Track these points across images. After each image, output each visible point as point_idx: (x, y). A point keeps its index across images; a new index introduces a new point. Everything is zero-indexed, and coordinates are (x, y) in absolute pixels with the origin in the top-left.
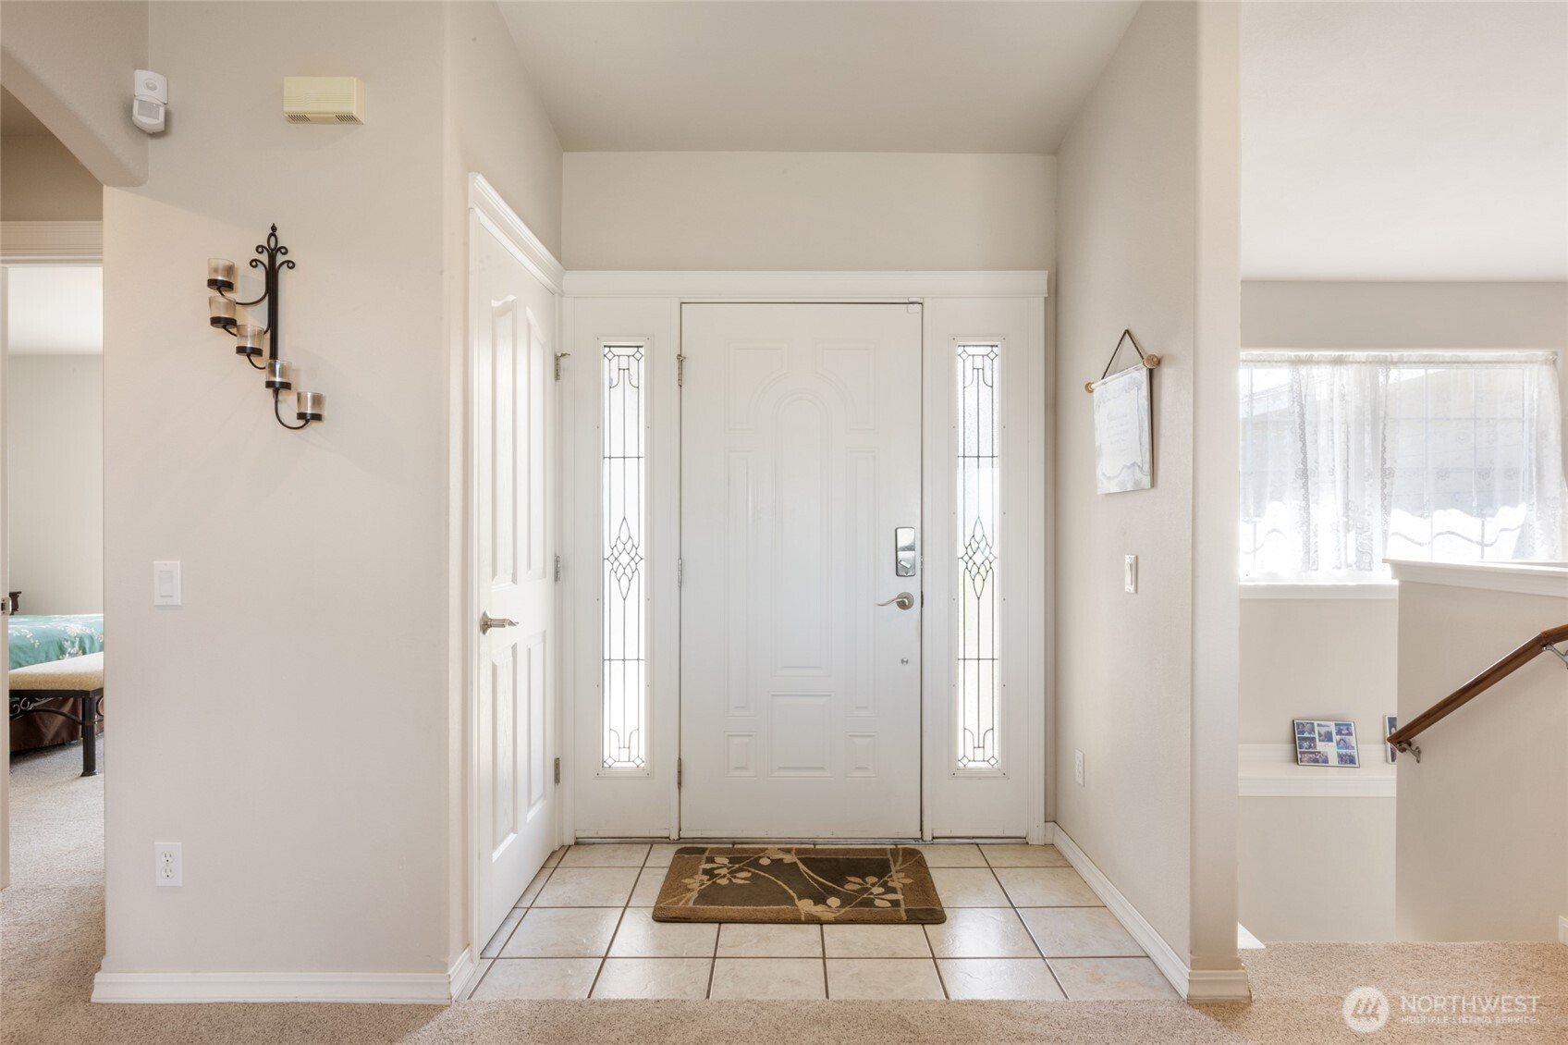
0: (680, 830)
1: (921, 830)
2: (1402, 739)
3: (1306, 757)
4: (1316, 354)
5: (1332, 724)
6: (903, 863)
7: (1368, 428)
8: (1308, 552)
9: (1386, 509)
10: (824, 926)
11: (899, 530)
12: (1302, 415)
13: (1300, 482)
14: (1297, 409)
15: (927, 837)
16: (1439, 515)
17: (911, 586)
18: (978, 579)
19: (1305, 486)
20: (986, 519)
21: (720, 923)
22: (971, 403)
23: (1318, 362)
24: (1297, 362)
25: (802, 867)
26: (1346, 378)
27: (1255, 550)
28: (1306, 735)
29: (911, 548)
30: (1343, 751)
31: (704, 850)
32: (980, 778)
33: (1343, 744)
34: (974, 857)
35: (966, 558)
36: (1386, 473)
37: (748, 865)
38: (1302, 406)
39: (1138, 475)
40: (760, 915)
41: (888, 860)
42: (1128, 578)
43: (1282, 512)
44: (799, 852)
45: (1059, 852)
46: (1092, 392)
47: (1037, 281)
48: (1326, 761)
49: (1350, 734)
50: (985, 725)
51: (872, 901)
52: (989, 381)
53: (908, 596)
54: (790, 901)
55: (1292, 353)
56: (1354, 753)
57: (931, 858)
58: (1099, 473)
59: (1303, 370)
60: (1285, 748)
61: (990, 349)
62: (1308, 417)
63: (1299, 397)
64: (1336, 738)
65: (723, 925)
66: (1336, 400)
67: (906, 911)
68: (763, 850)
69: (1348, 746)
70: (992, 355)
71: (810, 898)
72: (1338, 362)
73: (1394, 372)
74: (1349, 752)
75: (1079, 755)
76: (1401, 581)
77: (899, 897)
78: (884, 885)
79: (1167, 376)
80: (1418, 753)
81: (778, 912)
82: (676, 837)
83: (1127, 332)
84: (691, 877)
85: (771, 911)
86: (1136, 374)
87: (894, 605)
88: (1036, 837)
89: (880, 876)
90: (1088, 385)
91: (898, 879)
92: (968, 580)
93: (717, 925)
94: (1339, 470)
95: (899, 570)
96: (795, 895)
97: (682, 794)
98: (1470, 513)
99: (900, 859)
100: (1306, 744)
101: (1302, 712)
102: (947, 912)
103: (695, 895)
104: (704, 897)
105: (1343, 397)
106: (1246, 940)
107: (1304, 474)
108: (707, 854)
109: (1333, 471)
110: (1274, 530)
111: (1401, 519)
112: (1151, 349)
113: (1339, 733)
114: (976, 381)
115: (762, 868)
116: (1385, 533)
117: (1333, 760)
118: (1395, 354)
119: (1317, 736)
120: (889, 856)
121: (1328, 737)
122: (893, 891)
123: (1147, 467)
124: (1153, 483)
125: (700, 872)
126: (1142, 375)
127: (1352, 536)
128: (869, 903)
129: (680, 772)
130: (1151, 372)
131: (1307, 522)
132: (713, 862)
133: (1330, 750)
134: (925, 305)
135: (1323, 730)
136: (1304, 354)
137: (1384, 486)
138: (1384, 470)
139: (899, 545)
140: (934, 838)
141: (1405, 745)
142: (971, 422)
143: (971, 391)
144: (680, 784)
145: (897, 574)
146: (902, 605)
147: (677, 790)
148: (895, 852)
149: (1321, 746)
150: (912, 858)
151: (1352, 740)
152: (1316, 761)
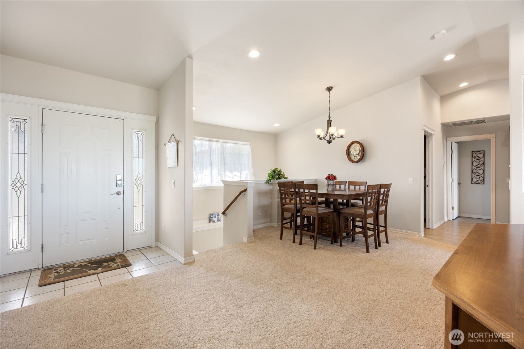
0: (43, 265)
1: (124, 249)
2: (224, 213)
3: (211, 221)
4: (213, 139)
5: (216, 214)
6: (119, 257)
7: (222, 155)
8: (211, 180)
9: (225, 171)
10: (98, 274)
11: (117, 176)
12: (211, 152)
13: (210, 165)
14: (210, 150)
15: (125, 251)
16: (234, 173)
17: (121, 190)
18: (139, 187)
19: (211, 166)
20: (141, 173)
21: (64, 281)
22: (137, 145)
23: (213, 141)
24: (210, 141)
25: (88, 264)
26: (219, 144)
27: (202, 179)
28: (211, 217)
29: (120, 180)
30: (218, 219)
31: (53, 268)
32: (139, 234)
33: (218, 218)
34: (138, 252)
35: (136, 182)
36: (225, 164)
37: (70, 268)
38: (211, 150)
39: (175, 164)
40: (77, 277)
41: (115, 258)
42: (173, 185)
43: (207, 172)
44: (86, 262)
45: (159, 247)
46: (166, 145)
47: (154, 118)
48: (215, 221)
49: (219, 215)
50: (141, 221)
51: (111, 266)
52: (141, 140)
53: (119, 192)
54: (87, 272)
55: (209, 139)
56: (220, 219)
57: (126, 255)
58: (167, 163)
59: (211, 142)
60: (208, 220)
61: (142, 133)
62: (212, 152)
63: (210, 148)
64: (217, 216)
65: (65, 282)
66: (217, 149)
67: (121, 266)
68: (75, 264)
69: (219, 218)
70: (142, 134)
71: (92, 270)
72: (217, 141)
73: (227, 144)
74: (219, 219)
75: (163, 224)
76: (224, 185)
77: (119, 264)
78: (114, 263)
79: (180, 144)
80: (226, 215)
81: (83, 275)
82: (41, 267)
83: (173, 134)
84: (50, 274)
85: (81, 275)
86: (174, 143)
87: (116, 194)
88: (153, 245)
89: (113, 261)
90: (165, 144)
91: (118, 260)
92: (136, 187)
93: (63, 282)
94: (217, 163)
95: (117, 185)
96: (88, 270)
97: (43, 254)
98: (238, 172)
99: (118, 257)
100: (211, 219)
101: (211, 212)
102: (132, 264)
103: (53, 278)
104: (55, 278)
105: (218, 148)
106: (194, 252)
107: (211, 164)
108: (54, 269)
109: (216, 163)
110: (206, 175)
111: (228, 173)
112: (177, 139)
113: (217, 215)
114: (138, 140)
115: (75, 267)
116: (225, 176)
117: (216, 221)
118: (227, 141)
119: (213, 217)
120: (115, 257)
121: (215, 217)
122: (117, 263)
123: (176, 162)
124: (178, 166)
125: (53, 273)
126: (176, 144)
127: (219, 177)
128: (111, 267)
129: (42, 248)
130: (177, 143)
131: (211, 173)
132: (58, 270)
133: (215, 219)
134: (124, 120)
135: (214, 215)
136: (211, 139)
137: (225, 167)
138: (225, 163)
139: (117, 180)
140: (127, 251)
141: (224, 214)
142: (137, 149)
143: (137, 142)
144: (42, 251)
145: (116, 187)
146: (118, 194)
147: (41, 253)
148: (116, 256)
149: (214, 219)
150: (122, 256)
151: (219, 217)
152: (213, 222)
